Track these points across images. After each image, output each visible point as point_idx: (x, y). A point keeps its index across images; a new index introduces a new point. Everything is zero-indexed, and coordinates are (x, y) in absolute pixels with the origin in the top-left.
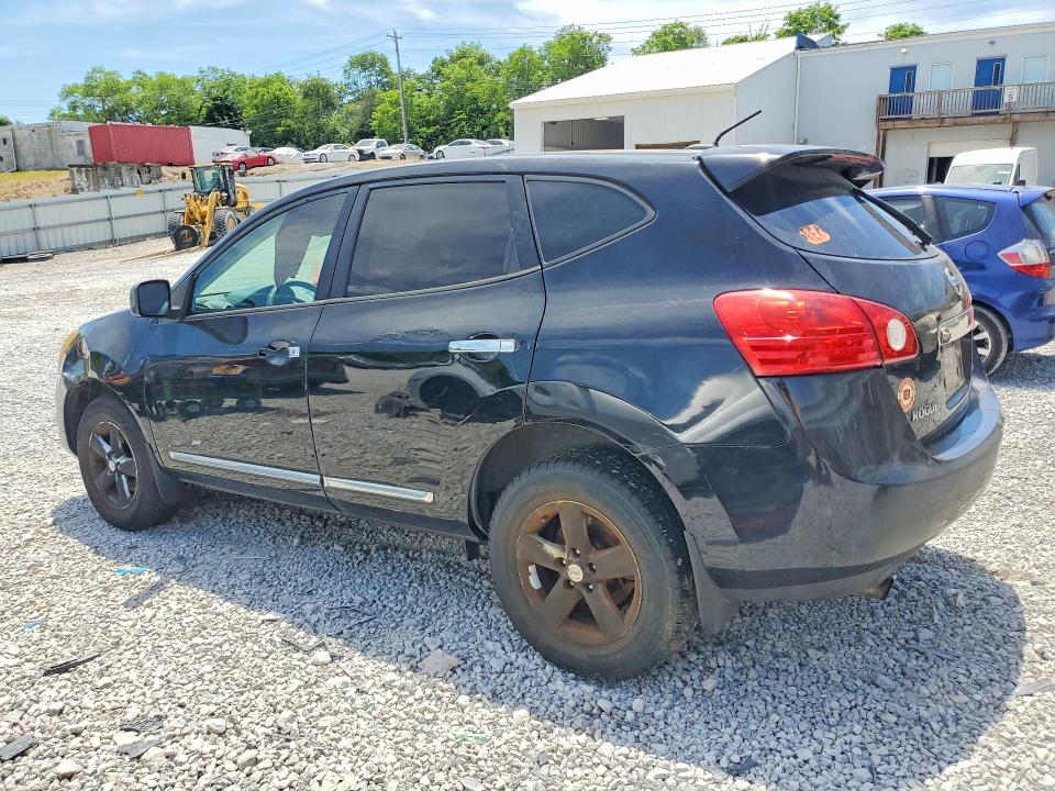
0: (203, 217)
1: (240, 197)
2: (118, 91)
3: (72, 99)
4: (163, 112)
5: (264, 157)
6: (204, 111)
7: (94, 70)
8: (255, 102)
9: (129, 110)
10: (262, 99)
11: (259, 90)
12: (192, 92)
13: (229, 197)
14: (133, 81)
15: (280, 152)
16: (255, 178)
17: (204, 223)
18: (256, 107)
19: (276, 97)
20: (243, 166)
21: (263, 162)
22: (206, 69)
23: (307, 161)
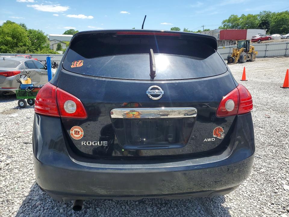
0: (237, 55)
1: (251, 50)
2: (237, 20)
3: (225, 23)
4: (247, 25)
5: (267, 37)
6: (259, 24)
7: (232, 15)
8: (275, 20)
9: (238, 25)
10: (278, 19)
11: (277, 17)
12: (257, 19)
13: (246, 49)
14: (241, 17)
15: (274, 35)
16: (262, 44)
17: (237, 57)
18: (275, 22)
19: (283, 19)
20: (260, 40)
21: (267, 39)
22: (262, 12)
23: (282, 38)
